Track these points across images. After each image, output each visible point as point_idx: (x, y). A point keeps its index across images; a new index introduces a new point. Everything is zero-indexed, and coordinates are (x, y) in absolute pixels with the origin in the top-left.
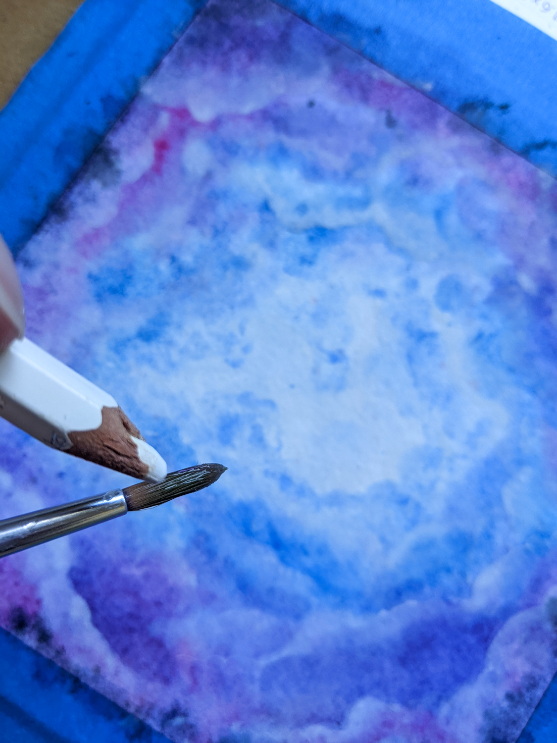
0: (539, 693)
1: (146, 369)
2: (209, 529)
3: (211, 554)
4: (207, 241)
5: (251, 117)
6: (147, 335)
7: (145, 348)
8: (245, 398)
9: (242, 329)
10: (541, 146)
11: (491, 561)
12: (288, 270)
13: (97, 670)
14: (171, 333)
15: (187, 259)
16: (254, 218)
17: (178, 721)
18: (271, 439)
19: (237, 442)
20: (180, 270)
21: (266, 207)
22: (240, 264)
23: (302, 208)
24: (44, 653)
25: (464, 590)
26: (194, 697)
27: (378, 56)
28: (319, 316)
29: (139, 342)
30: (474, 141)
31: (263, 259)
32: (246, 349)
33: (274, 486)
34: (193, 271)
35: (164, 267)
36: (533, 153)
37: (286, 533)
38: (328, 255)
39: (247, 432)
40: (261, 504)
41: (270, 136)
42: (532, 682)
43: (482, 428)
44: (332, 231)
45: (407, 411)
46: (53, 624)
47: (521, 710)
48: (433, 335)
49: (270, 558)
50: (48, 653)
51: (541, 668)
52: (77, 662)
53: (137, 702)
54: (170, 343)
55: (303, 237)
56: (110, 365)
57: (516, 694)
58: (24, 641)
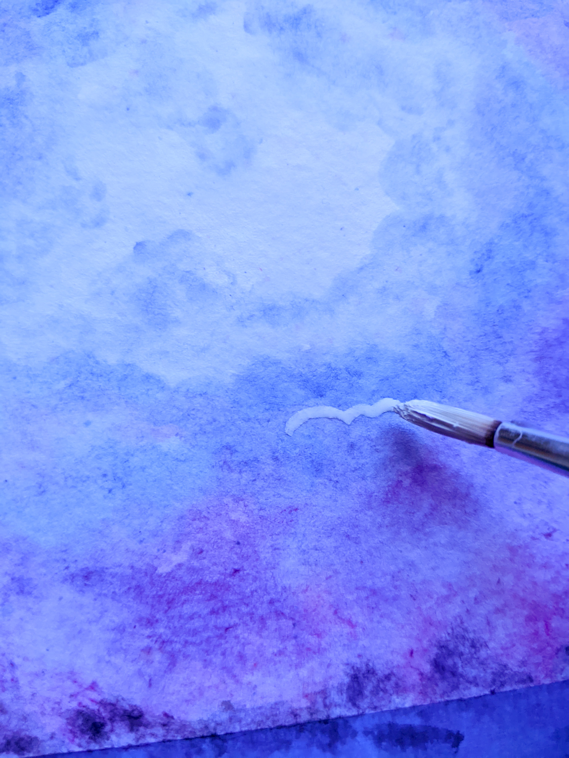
58: (116, 747)
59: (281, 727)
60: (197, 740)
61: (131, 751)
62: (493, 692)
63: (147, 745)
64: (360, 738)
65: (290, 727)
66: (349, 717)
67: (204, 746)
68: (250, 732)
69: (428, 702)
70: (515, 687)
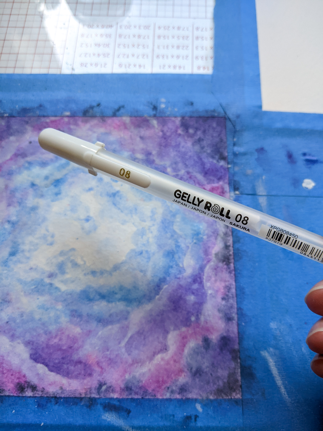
0: (233, 291)
1: (20, 265)
2: (75, 308)
3: (80, 316)
4: (18, 208)
5: (11, 159)
6: (13, 254)
7: (14, 258)
8: (62, 253)
9: (47, 230)
10: (118, 110)
11: (185, 255)
12: (53, 201)
13: (61, 388)
14: (22, 247)
15: (14, 218)
16: (31, 191)
17: (104, 388)
18: (79, 261)
19: (67, 271)
20: (13, 224)
21: (33, 185)
22: (34, 209)
23: (47, 178)
24: (37, 395)
25: (181, 270)
26: (105, 374)
27: (45, 114)
28: (73, 209)
29: (12, 258)
30: (94, 122)
31: (42, 202)
32: (53, 236)
33: (90, 277)
34: (18, 221)
35: (7, 226)
36: (117, 113)
37: (104, 291)
38: (64, 188)
39: (70, 265)
40: (89, 287)
41: (21, 161)
42: (228, 288)
43: (153, 212)
44: (61, 179)
45: (124, 222)
46: (34, 381)
47: (231, 301)
48: (118, 192)
49: (103, 304)
50: (39, 394)
51: (229, 281)
52: (52, 390)
53: (84, 391)
54: (23, 251)
55: (52, 187)
56: (5, 272)
57: (225, 296)
58: (27, 396)
59: (75, 398)
60: (51, 398)
61: (31, 398)
62: (142, 398)
63: (36, 397)
64: (99, 406)
65: (78, 398)
66: (97, 398)
67: (52, 400)
68: (67, 398)
69: (121, 397)
70: (150, 397)
